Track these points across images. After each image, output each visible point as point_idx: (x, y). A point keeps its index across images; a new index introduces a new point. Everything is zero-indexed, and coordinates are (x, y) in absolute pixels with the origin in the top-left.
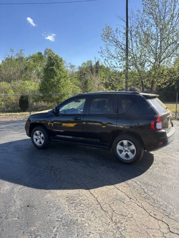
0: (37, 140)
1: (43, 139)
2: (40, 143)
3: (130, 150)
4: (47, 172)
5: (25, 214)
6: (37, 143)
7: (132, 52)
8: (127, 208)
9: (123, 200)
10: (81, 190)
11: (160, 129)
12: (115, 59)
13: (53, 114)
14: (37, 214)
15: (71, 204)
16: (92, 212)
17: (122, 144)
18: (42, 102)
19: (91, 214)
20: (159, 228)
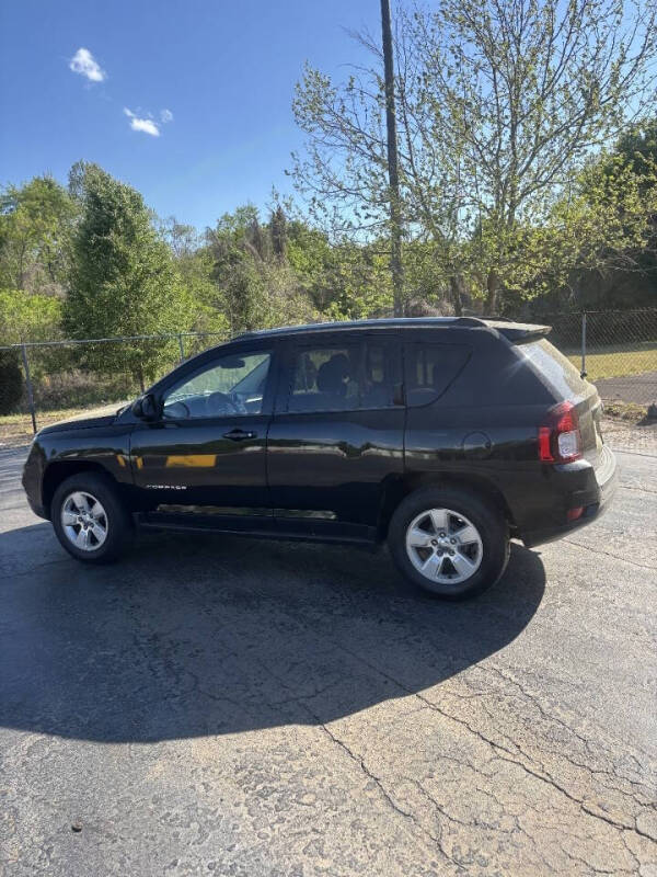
0: (77, 529)
1: (104, 525)
2: (93, 539)
3: (458, 544)
4: (138, 663)
5: (66, 867)
6: (80, 541)
7: (412, 172)
8: (487, 788)
9: (469, 757)
10: (288, 729)
11: (570, 460)
12: (351, 198)
13: (138, 421)
14: (122, 862)
15: (261, 800)
16: (353, 825)
17: (427, 526)
18: (77, 372)
19: (353, 835)
20: (633, 864)
